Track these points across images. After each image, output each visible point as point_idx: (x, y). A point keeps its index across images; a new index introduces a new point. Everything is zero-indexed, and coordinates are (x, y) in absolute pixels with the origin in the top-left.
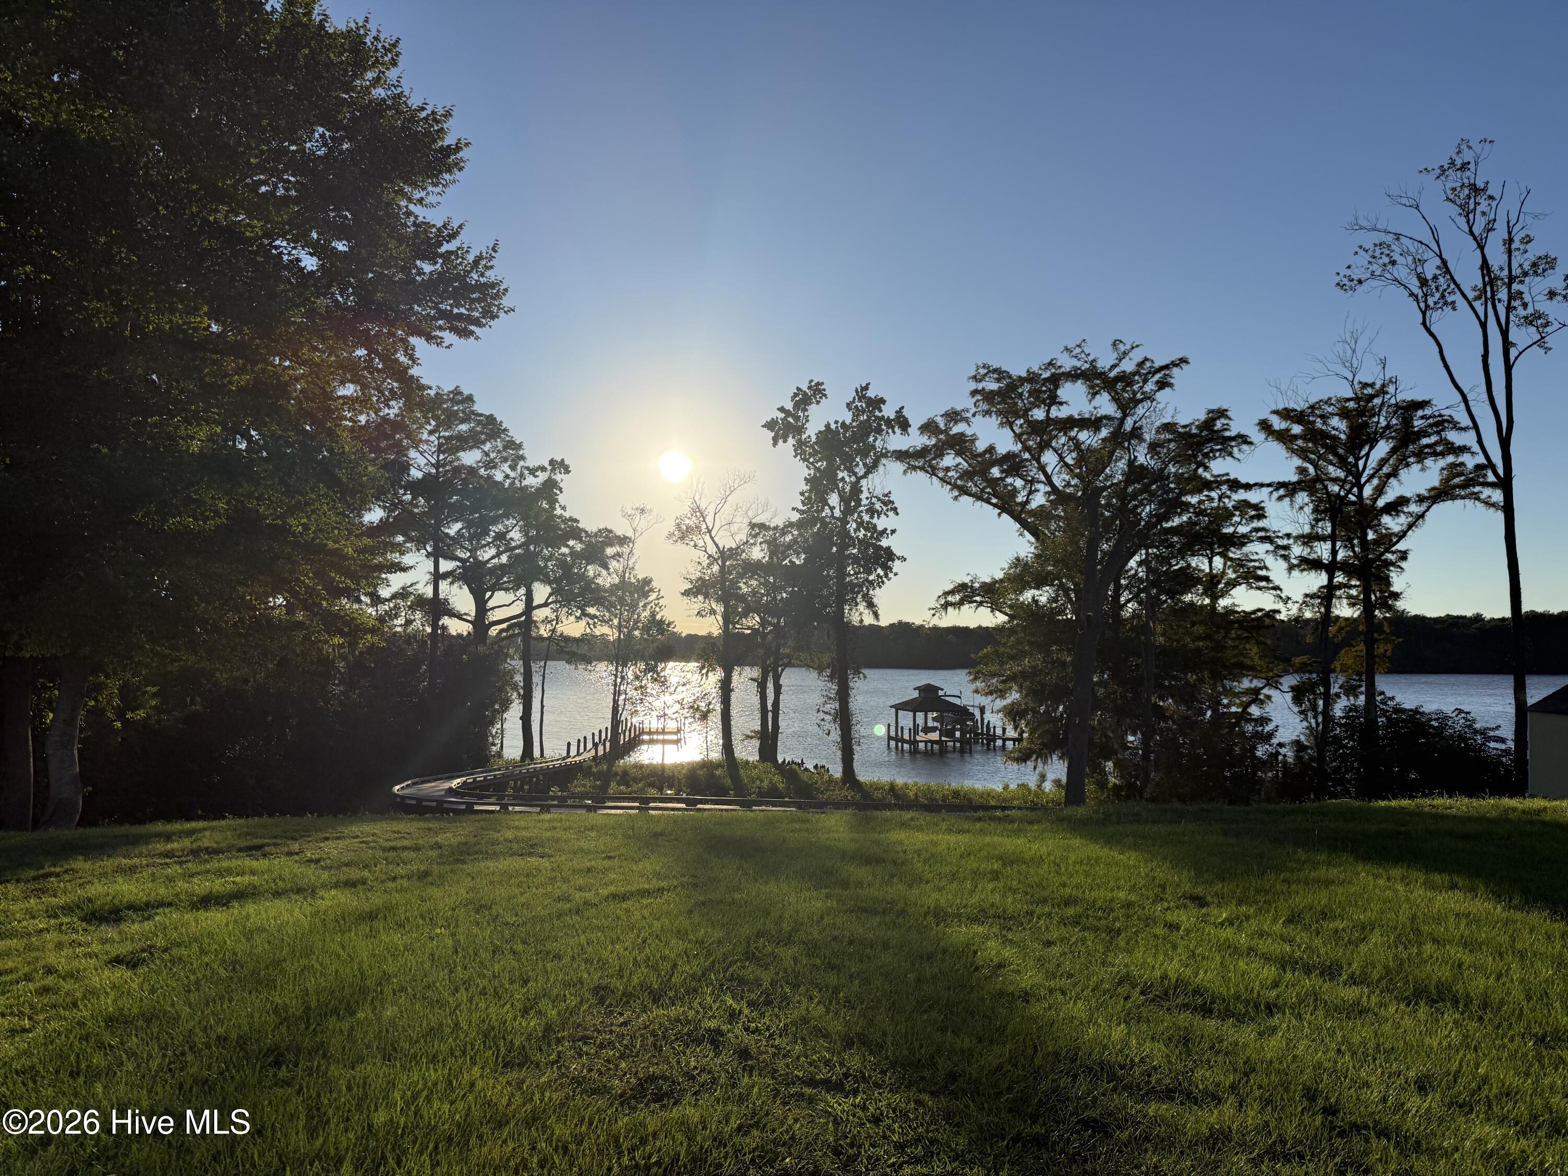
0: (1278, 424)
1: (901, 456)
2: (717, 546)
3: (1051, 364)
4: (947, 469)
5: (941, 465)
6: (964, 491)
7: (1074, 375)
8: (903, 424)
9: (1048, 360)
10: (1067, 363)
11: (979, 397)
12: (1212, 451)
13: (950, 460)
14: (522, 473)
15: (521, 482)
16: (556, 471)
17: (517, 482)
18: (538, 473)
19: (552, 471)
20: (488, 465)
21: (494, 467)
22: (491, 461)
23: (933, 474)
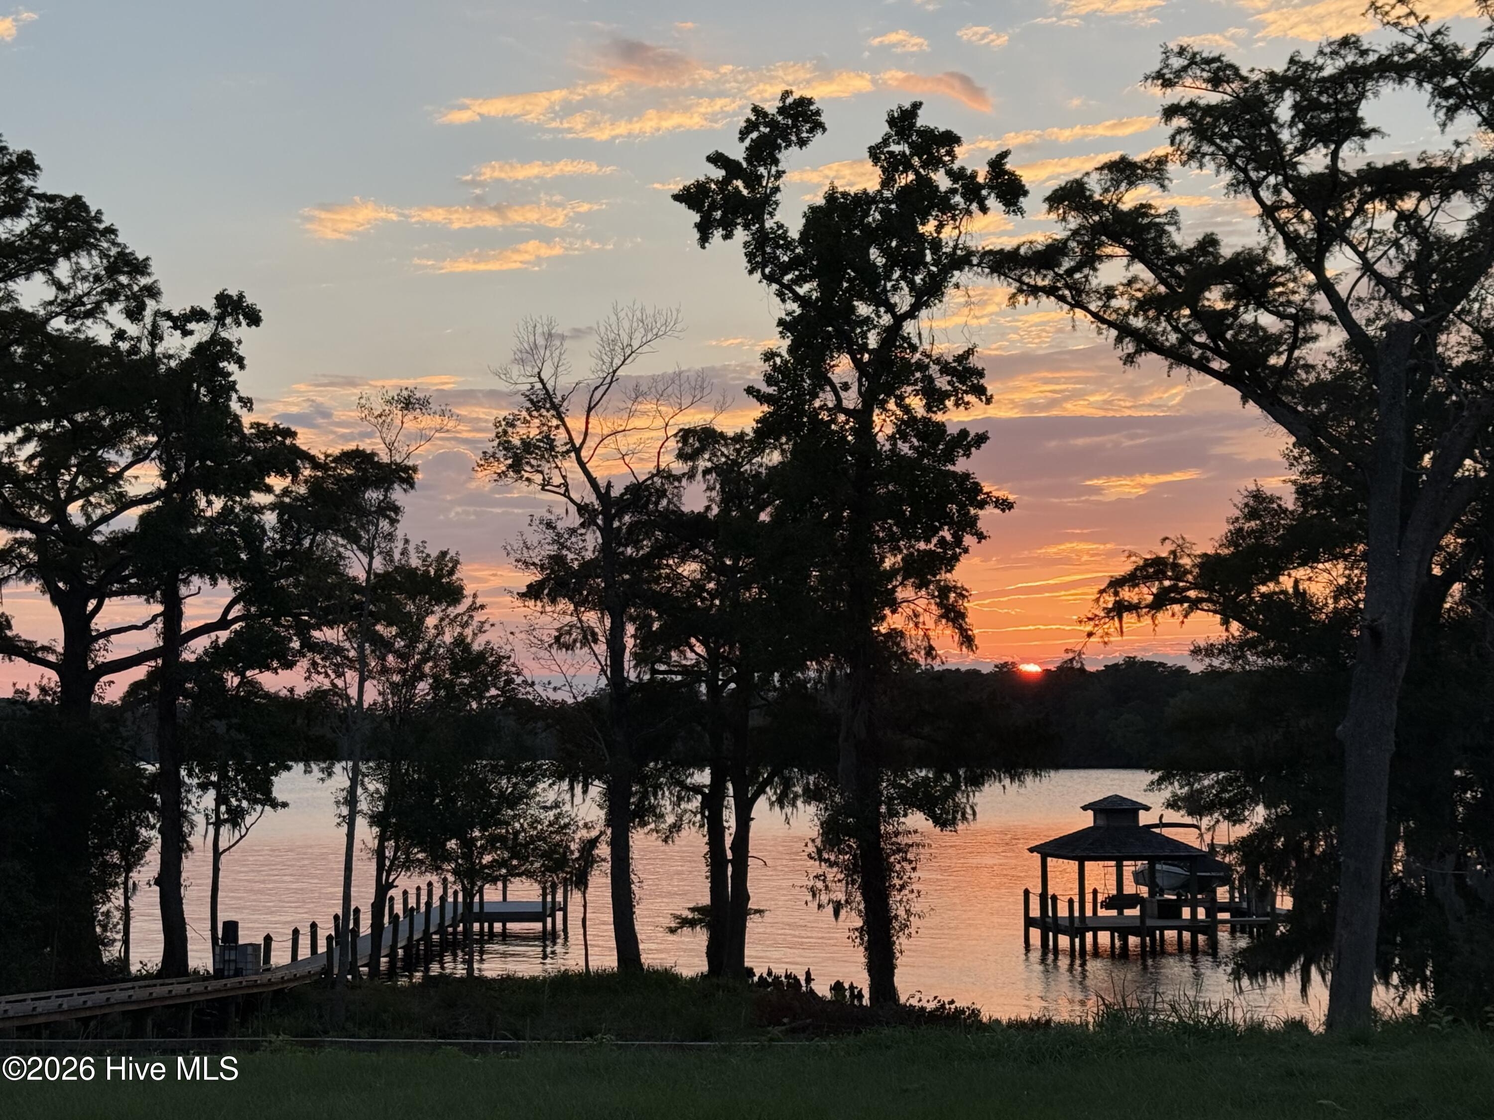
1: (1001, 263)
2: (592, 481)
4: (1109, 293)
5: (1094, 282)
6: (1147, 342)
8: (1008, 190)
14: (155, 325)
15: (153, 346)
16: (228, 320)
17: (145, 347)
18: (191, 326)
19: (220, 319)
20: (71, 308)
21: (88, 314)
22: (79, 301)
23: (1078, 304)
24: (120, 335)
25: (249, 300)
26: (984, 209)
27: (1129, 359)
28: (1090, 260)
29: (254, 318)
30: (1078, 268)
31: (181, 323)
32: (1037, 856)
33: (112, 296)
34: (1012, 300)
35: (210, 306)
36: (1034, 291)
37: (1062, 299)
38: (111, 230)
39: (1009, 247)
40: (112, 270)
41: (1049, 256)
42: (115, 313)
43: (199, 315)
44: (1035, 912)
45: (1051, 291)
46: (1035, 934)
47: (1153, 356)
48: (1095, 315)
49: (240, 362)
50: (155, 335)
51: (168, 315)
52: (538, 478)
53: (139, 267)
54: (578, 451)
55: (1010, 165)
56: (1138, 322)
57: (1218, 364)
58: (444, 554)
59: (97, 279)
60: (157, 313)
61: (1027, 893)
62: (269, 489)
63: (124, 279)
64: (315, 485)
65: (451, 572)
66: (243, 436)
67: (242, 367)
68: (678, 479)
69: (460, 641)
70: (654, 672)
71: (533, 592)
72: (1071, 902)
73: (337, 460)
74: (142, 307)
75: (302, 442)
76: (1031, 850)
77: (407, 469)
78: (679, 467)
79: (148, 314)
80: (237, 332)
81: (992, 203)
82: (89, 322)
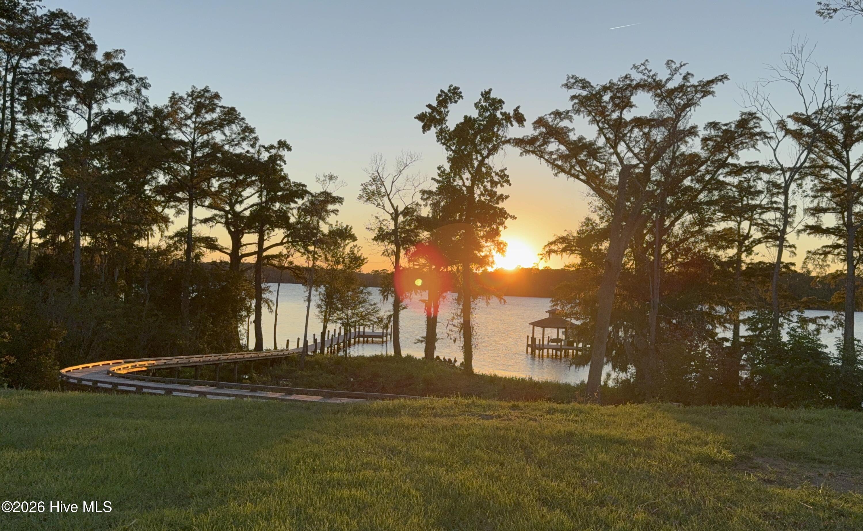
0: (792, 125)
1: (519, 142)
2: (392, 205)
3: (626, 77)
4: (551, 153)
5: (547, 150)
6: (561, 169)
7: (642, 86)
8: (520, 119)
9: (624, 75)
10: (637, 77)
11: (576, 101)
12: (742, 143)
13: (553, 146)
14: (259, 150)
15: (259, 156)
16: (281, 149)
17: (256, 156)
18: (271, 151)
19: (279, 148)
20: (230, 142)
21: (236, 145)
22: (233, 140)
23: (541, 157)
24: (248, 152)
25: (288, 142)
26: (512, 125)
27: (556, 175)
28: (546, 143)
29: (289, 149)
30: (542, 145)
31: (267, 149)
32: (532, 326)
33: (243, 139)
34: (521, 155)
35: (276, 144)
36: (528, 152)
37: (537, 155)
38: (243, 119)
39: (521, 137)
40: (244, 131)
41: (532, 141)
42: (244, 144)
43: (272, 147)
44: (530, 343)
45: (533, 152)
46: (530, 349)
47: (563, 174)
48: (547, 161)
49: (285, 162)
50: (259, 152)
51: (263, 147)
52: (376, 203)
53: (252, 131)
54: (388, 195)
55: (521, 111)
56: (560, 163)
57: (583, 177)
59: (239, 134)
60: (260, 146)
61: (528, 337)
62: (296, 202)
63: (247, 134)
64: (312, 203)
66: (291, 186)
67: (285, 164)
68: (421, 206)
70: (414, 265)
71: (376, 239)
72: (540, 340)
73: (319, 195)
74: (255, 143)
75: (308, 189)
76: (530, 324)
77: (340, 198)
78: (422, 203)
79: (257, 145)
80: (284, 152)
81: (515, 123)
82: (237, 147)
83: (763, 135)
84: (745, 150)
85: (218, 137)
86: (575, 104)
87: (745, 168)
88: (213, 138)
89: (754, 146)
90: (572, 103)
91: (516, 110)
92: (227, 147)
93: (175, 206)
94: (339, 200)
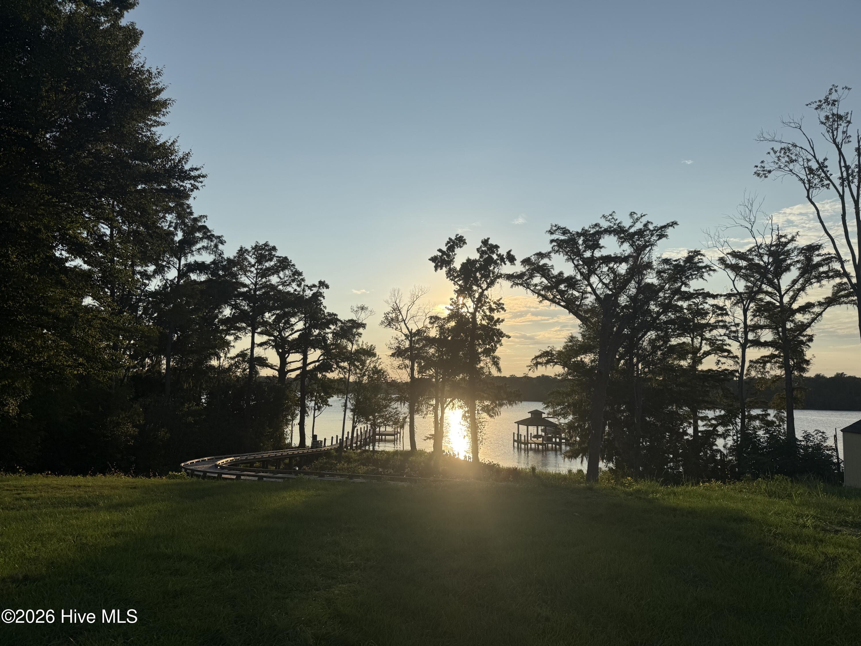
0: (731, 260)
2: (408, 329)
3: (596, 225)
7: (609, 231)
8: (511, 259)
9: (594, 223)
10: (605, 224)
11: (555, 244)
13: (537, 279)
14: (304, 288)
15: (303, 293)
16: (321, 287)
17: (301, 293)
18: (312, 289)
19: (319, 287)
20: (283, 284)
21: (288, 285)
22: (285, 282)
23: (528, 288)
24: (295, 290)
25: (326, 282)
26: (505, 264)
27: (541, 302)
28: (531, 277)
29: (327, 287)
30: (528, 279)
31: (310, 288)
32: (517, 424)
33: (293, 281)
34: (512, 286)
35: (317, 284)
36: (517, 284)
37: (524, 286)
38: (293, 265)
39: (511, 273)
40: (294, 274)
41: (521, 276)
42: (294, 285)
43: (314, 286)
44: (516, 438)
45: (521, 284)
46: (516, 444)
47: (546, 301)
48: (532, 291)
49: (324, 297)
50: (304, 290)
51: (307, 286)
52: (395, 327)
53: (300, 274)
54: (404, 321)
55: (512, 253)
56: (543, 293)
57: (563, 304)
58: (372, 345)
59: (290, 277)
60: (304, 285)
61: (514, 433)
62: (330, 328)
63: (296, 277)
64: (341, 328)
65: (373, 350)
66: (325, 316)
67: (324, 299)
68: (429, 328)
69: (375, 367)
70: (422, 376)
71: (393, 355)
72: (525, 436)
73: (347, 322)
74: (301, 284)
75: (339, 317)
76: (515, 423)
77: (364, 324)
78: (429, 326)
79: (302, 285)
80: (323, 290)
81: (507, 263)
82: (288, 287)
83: (709, 268)
84: (695, 280)
85: (274, 280)
86: (554, 246)
87: (693, 294)
88: (269, 281)
89: (701, 277)
90: (552, 245)
91: (509, 253)
92: (280, 287)
93: (234, 334)
94: (363, 326)
